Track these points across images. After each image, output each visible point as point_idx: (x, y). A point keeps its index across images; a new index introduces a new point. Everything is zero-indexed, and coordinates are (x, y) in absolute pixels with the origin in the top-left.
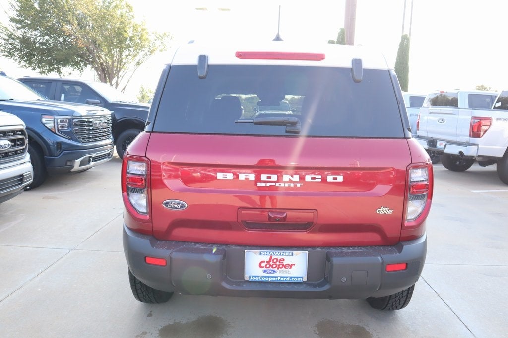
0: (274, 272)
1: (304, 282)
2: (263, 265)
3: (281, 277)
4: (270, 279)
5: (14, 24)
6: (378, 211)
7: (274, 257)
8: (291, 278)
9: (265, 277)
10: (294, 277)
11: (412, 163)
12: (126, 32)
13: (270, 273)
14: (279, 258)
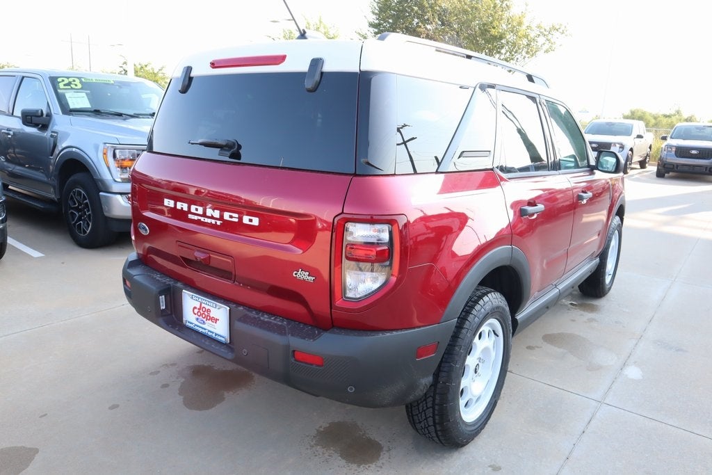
0: (204, 323)
1: (226, 344)
2: (196, 311)
3: (209, 331)
4: (201, 330)
5: (372, 30)
6: (296, 274)
7: (203, 305)
8: (216, 334)
9: (198, 326)
10: (219, 335)
11: (343, 213)
12: (494, 28)
13: (201, 323)
14: (207, 307)
